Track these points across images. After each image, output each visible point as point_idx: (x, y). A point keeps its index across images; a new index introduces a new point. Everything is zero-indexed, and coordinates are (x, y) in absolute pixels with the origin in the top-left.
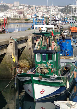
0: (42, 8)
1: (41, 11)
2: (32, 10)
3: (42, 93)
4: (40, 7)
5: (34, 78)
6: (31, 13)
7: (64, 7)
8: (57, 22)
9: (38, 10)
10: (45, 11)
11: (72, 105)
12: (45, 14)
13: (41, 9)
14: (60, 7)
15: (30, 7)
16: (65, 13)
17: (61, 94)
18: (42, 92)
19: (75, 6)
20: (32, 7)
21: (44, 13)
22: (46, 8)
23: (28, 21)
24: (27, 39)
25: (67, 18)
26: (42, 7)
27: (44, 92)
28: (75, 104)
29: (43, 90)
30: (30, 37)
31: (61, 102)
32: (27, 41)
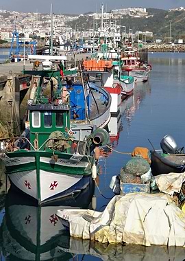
0: (32, 18)
1: (29, 23)
2: (12, 21)
3: (52, 189)
4: (27, 16)
5: (42, 160)
6: (9, 27)
7: (78, 17)
8: (62, 48)
9: (23, 21)
10: (38, 23)
11: (93, 218)
12: (38, 29)
13: (30, 20)
14: (70, 18)
15: (6, 15)
16: (79, 30)
17: (82, 190)
18: (53, 186)
19: (100, 15)
20: (12, 15)
21: (36, 29)
22: (41, 18)
23: (4, 45)
24: (6, 82)
25: (84, 41)
26: (33, 15)
27: (56, 186)
28: (100, 216)
29: (55, 182)
30: (11, 78)
31: (71, 213)
32: (4, 86)
